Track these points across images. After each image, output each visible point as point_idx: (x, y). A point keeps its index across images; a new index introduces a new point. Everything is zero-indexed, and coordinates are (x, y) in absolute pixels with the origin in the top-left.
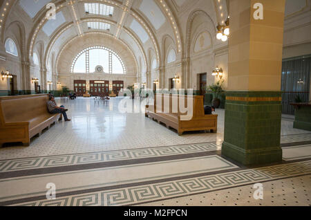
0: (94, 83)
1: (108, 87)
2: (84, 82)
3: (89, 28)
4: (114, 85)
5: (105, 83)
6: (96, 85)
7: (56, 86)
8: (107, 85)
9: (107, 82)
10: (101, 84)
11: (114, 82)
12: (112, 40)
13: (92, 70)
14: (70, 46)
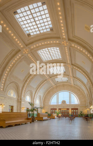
0: (61, 110)
1: (69, 112)
2: (56, 109)
3: (57, 82)
4: (73, 111)
5: (67, 110)
6: (62, 111)
7: (42, 111)
8: (68, 111)
9: (68, 109)
10: (65, 110)
11: (72, 109)
12: (71, 86)
13: (60, 103)
14: (49, 92)
